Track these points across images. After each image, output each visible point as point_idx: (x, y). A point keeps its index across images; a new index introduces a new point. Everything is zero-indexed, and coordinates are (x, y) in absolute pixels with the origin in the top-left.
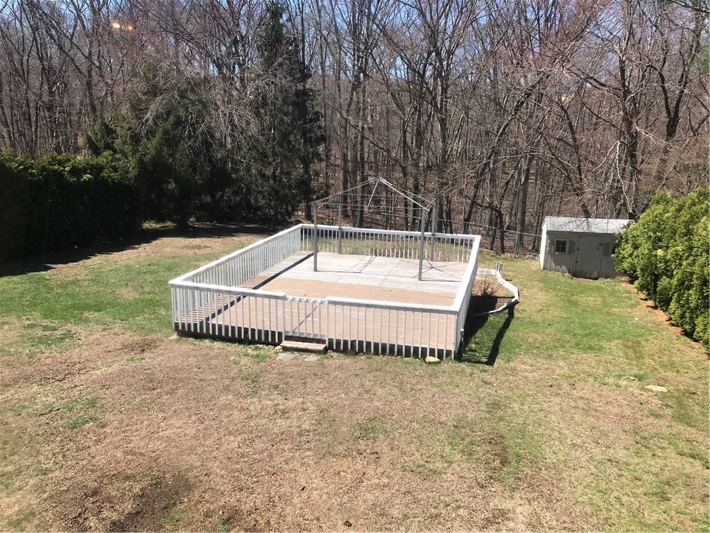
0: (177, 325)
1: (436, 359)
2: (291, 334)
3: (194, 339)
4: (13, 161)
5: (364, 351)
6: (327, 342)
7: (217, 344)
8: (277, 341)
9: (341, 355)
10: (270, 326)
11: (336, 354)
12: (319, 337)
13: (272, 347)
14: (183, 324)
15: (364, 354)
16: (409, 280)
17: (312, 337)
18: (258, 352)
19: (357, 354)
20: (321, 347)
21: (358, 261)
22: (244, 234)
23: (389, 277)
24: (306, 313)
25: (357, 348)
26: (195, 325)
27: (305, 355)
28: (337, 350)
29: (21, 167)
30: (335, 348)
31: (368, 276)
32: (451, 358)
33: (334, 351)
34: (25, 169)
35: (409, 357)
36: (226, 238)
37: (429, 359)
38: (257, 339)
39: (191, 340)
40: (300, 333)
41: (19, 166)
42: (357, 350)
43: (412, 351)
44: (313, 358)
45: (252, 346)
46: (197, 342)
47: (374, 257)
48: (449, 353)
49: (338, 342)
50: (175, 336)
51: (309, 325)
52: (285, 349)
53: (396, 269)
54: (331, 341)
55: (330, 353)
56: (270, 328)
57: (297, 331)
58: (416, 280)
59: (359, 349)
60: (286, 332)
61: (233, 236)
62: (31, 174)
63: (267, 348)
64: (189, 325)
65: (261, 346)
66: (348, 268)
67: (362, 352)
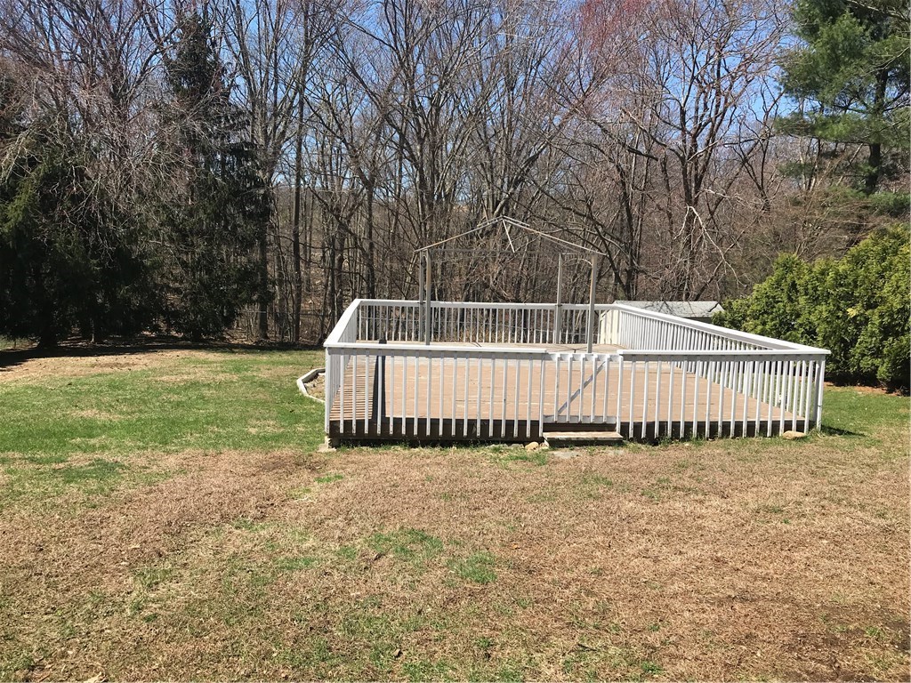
0: (334, 425)
1: (802, 434)
2: (554, 421)
6: (618, 427)
8: (528, 434)
12: (604, 421)
14: (347, 424)
17: (593, 422)
20: (616, 435)
26: (371, 422)
27: (597, 450)
28: (637, 438)
30: (632, 436)
32: (817, 430)
33: (631, 440)
35: (753, 436)
38: (491, 434)
39: (366, 449)
40: (571, 418)
43: (757, 428)
45: (486, 448)
50: (325, 449)
54: (624, 427)
56: (518, 415)
57: (565, 412)
60: (543, 418)
63: (510, 448)
65: (502, 446)
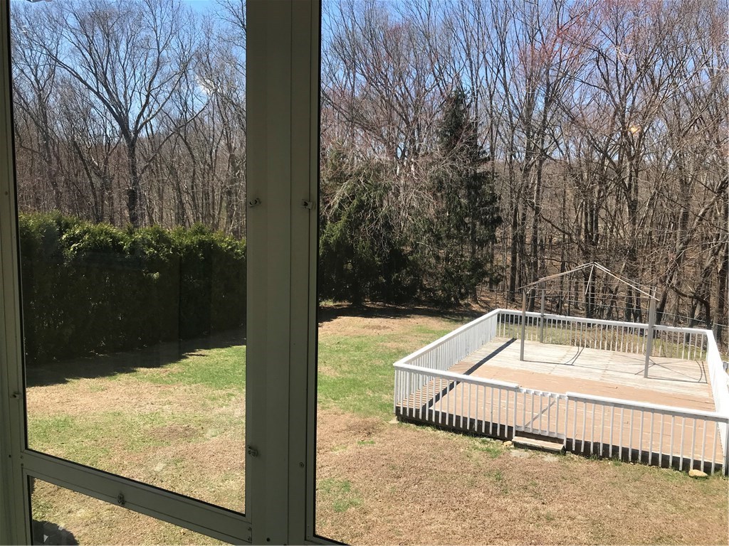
0: (398, 409)
1: (701, 473)
2: (522, 429)
3: (415, 426)
4: (223, 241)
5: (610, 456)
6: (565, 442)
7: (441, 433)
8: (506, 436)
9: (582, 458)
10: (500, 419)
11: (576, 457)
12: (555, 436)
13: (501, 442)
14: (405, 409)
15: (610, 459)
16: (633, 377)
17: (547, 434)
18: (486, 446)
19: (601, 458)
20: (559, 447)
21: (565, 353)
22: (418, 316)
23: (608, 372)
24: (541, 408)
25: (601, 452)
26: (417, 411)
27: (541, 454)
28: (577, 452)
29: (230, 247)
30: (574, 449)
31: (584, 369)
32: (721, 474)
33: (573, 452)
34: (232, 249)
35: (667, 468)
36: (402, 319)
37: (693, 472)
38: (483, 431)
39: (412, 426)
40: (533, 430)
41: (228, 246)
42: (601, 454)
43: (671, 462)
44: (550, 458)
45: (480, 440)
46: (419, 429)
47: (581, 348)
48: (718, 467)
49: (578, 443)
50: (394, 421)
51: (545, 422)
52: (517, 445)
53: (611, 363)
54: (569, 442)
55: (569, 454)
56: (500, 421)
57: (530, 426)
58: (641, 377)
59: (603, 453)
60: (517, 427)
61: (409, 317)
62: (237, 254)
63: (494, 442)
64: (411, 410)
65: (489, 439)
66: (556, 359)
67: (608, 457)
